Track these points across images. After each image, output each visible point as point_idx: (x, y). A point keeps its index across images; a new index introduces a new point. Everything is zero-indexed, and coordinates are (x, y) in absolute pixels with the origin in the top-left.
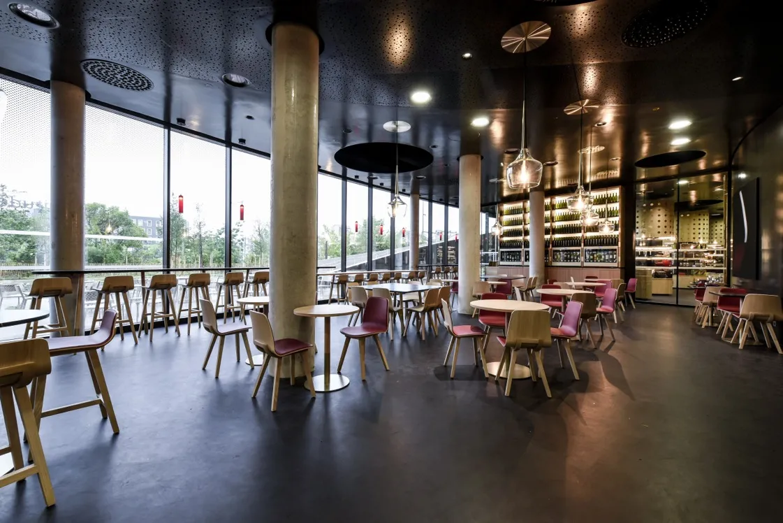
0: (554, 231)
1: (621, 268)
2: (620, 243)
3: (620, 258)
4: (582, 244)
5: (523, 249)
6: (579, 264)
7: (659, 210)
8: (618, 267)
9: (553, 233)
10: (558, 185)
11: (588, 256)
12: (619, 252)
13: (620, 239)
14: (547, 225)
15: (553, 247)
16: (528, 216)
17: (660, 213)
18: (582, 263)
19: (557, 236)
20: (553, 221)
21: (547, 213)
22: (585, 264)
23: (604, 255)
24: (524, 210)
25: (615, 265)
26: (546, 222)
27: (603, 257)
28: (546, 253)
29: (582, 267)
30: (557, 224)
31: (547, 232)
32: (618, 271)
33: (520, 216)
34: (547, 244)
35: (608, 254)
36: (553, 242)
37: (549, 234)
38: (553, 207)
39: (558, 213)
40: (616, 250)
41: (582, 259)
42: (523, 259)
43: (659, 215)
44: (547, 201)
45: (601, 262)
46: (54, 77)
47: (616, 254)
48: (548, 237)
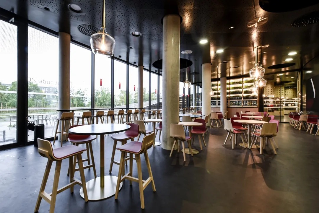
0: (230, 93)
1: (258, 108)
2: (258, 98)
3: (258, 104)
4: (242, 99)
5: (217, 100)
6: (241, 106)
7: (269, 85)
8: (257, 107)
9: (230, 94)
10: (231, 75)
11: (245, 103)
12: (258, 102)
13: (258, 97)
14: (228, 91)
15: (230, 99)
16: (219, 87)
17: (269, 86)
18: (242, 106)
19: (231, 95)
20: (230, 89)
21: (227, 86)
22: (244, 106)
23: (252, 103)
24: (217, 85)
25: (256, 106)
26: (227, 90)
27: (251, 103)
28: (227, 102)
29: (242, 107)
30: (231, 91)
31: (228, 93)
32: (258, 109)
33: (216, 87)
34: (227, 98)
35: (253, 102)
36: (230, 98)
37: (228, 94)
38: (229, 84)
39: (232, 86)
40: (256, 101)
41: (242, 104)
42: (217, 104)
43: (269, 87)
44: (228, 81)
45: (250, 105)
46: (60, 30)
47: (256, 102)
48: (228, 96)
